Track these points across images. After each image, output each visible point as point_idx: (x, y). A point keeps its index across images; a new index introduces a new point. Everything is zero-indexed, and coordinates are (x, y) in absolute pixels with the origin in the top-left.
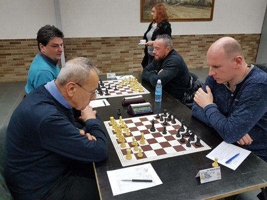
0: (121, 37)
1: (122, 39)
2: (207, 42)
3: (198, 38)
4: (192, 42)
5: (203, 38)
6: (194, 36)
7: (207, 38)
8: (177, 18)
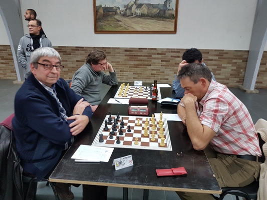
0: (76, 47)
1: (78, 48)
2: (171, 56)
3: (160, 52)
4: (153, 56)
5: (166, 52)
6: (156, 49)
7: (172, 52)
8: (133, 30)
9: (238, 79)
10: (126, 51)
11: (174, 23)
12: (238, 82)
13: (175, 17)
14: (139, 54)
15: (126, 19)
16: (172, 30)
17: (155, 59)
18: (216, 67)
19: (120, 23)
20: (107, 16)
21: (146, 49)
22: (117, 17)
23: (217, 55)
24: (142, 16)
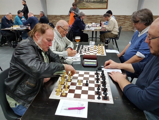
8: (90, 8)
9: (132, 27)
10: (87, 16)
11: (106, 5)
12: (132, 28)
13: (107, 2)
14: (92, 17)
15: (88, 3)
16: (106, 7)
17: (99, 19)
18: (123, 23)
19: (85, 5)
20: (80, 2)
21: (95, 15)
22: (84, 3)
23: (123, 18)
24: (94, 2)
